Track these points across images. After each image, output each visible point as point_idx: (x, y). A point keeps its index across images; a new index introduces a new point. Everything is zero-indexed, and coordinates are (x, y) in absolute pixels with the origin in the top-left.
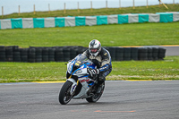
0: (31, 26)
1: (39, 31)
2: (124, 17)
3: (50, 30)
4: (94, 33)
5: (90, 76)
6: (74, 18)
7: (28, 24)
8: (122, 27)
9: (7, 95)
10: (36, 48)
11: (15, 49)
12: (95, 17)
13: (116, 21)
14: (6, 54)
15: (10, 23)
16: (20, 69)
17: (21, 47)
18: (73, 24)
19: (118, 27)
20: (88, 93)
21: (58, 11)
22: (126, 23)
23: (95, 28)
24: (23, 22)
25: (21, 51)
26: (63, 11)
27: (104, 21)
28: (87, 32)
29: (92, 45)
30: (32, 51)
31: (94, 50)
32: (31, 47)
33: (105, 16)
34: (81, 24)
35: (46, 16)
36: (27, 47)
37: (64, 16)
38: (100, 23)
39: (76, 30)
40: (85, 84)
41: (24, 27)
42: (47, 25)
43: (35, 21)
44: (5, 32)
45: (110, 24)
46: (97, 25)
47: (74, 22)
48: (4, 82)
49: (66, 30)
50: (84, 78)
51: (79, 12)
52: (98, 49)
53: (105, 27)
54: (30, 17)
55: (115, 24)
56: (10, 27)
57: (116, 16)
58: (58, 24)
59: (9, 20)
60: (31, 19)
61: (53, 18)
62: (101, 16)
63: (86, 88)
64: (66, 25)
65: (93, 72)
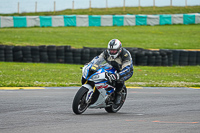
0: (86, 24)
1: (94, 29)
2: (191, 17)
3: (107, 29)
4: (156, 33)
5: (108, 82)
6: (134, 16)
7: (82, 21)
8: (188, 28)
9: (56, 100)
10: (90, 49)
11: (67, 49)
12: (157, 16)
13: (181, 21)
14: (57, 55)
15: (62, 21)
16: (72, 72)
17: (73, 47)
18: (132, 23)
19: (183, 28)
20: (107, 102)
21: (116, 8)
22: (193, 24)
23: (157, 29)
24: (78, 20)
25: (74, 51)
26: (122, 8)
27: (168, 21)
28: (148, 33)
29: (112, 45)
30: (86, 53)
31: (113, 52)
32: (85, 48)
33: (168, 15)
34: (141, 23)
35: (103, 14)
36: (80, 47)
37: (123, 14)
38: (163, 22)
39: (136, 29)
40: (103, 91)
41: (78, 24)
42: (103, 23)
43: (91, 19)
44: (57, 30)
45: (174, 24)
46: (160, 25)
47: (134, 21)
48: (54, 86)
49: (125, 29)
50: (102, 84)
51: (140, 10)
52: (118, 50)
53: (168, 28)
54: (85, 13)
55: (180, 24)
56: (63, 24)
57: (182, 15)
58: (116, 23)
59: (62, 17)
60: (86, 16)
61: (111, 16)
62: (164, 16)
63: (104, 96)
64: (125, 24)
65: (112, 77)
